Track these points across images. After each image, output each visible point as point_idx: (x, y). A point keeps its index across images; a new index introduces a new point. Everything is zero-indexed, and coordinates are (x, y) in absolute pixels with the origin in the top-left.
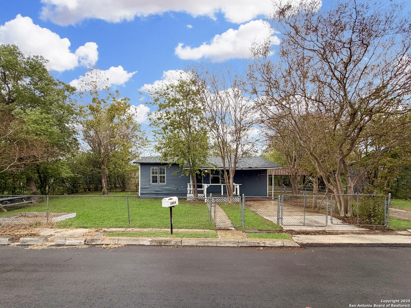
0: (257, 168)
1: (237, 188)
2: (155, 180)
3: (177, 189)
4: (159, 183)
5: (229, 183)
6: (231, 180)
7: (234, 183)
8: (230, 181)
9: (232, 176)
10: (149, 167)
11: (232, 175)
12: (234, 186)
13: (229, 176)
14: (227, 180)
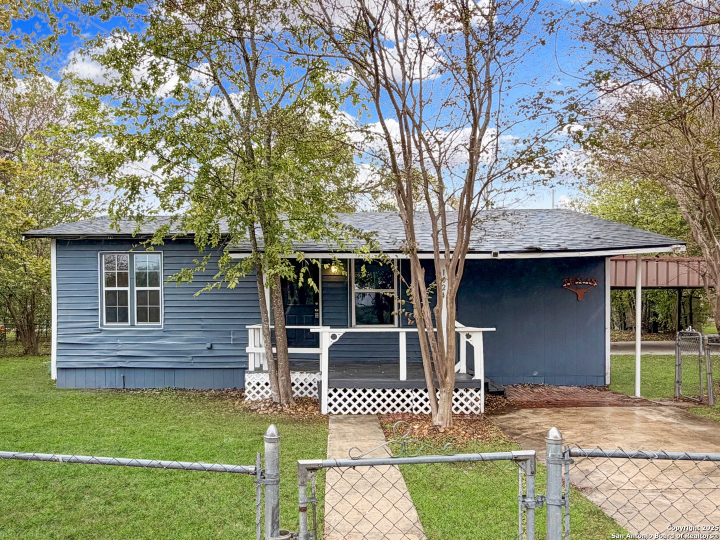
0: (566, 250)
1: (470, 349)
2: (117, 312)
3: (211, 348)
4: (134, 325)
5: (435, 321)
6: (445, 310)
7: (457, 324)
8: (439, 312)
9: (447, 285)
10: (92, 254)
11: (451, 284)
12: (458, 335)
13: (435, 290)
14: (426, 309)
